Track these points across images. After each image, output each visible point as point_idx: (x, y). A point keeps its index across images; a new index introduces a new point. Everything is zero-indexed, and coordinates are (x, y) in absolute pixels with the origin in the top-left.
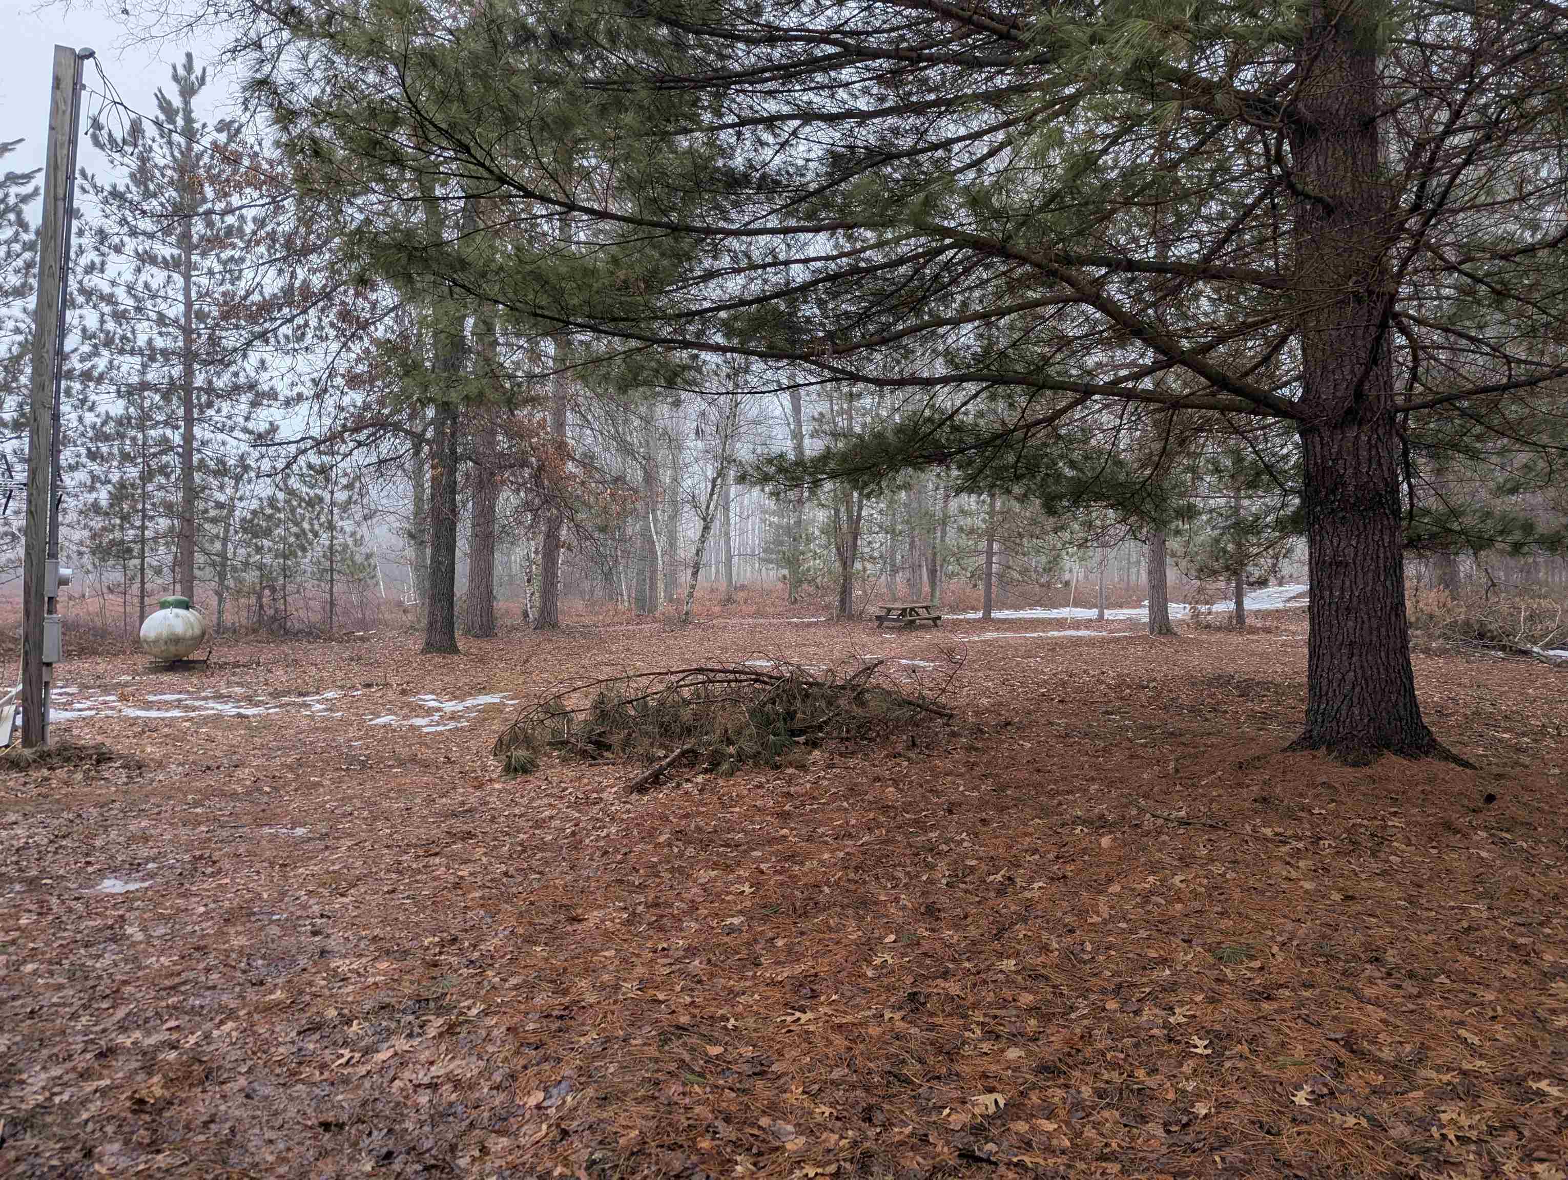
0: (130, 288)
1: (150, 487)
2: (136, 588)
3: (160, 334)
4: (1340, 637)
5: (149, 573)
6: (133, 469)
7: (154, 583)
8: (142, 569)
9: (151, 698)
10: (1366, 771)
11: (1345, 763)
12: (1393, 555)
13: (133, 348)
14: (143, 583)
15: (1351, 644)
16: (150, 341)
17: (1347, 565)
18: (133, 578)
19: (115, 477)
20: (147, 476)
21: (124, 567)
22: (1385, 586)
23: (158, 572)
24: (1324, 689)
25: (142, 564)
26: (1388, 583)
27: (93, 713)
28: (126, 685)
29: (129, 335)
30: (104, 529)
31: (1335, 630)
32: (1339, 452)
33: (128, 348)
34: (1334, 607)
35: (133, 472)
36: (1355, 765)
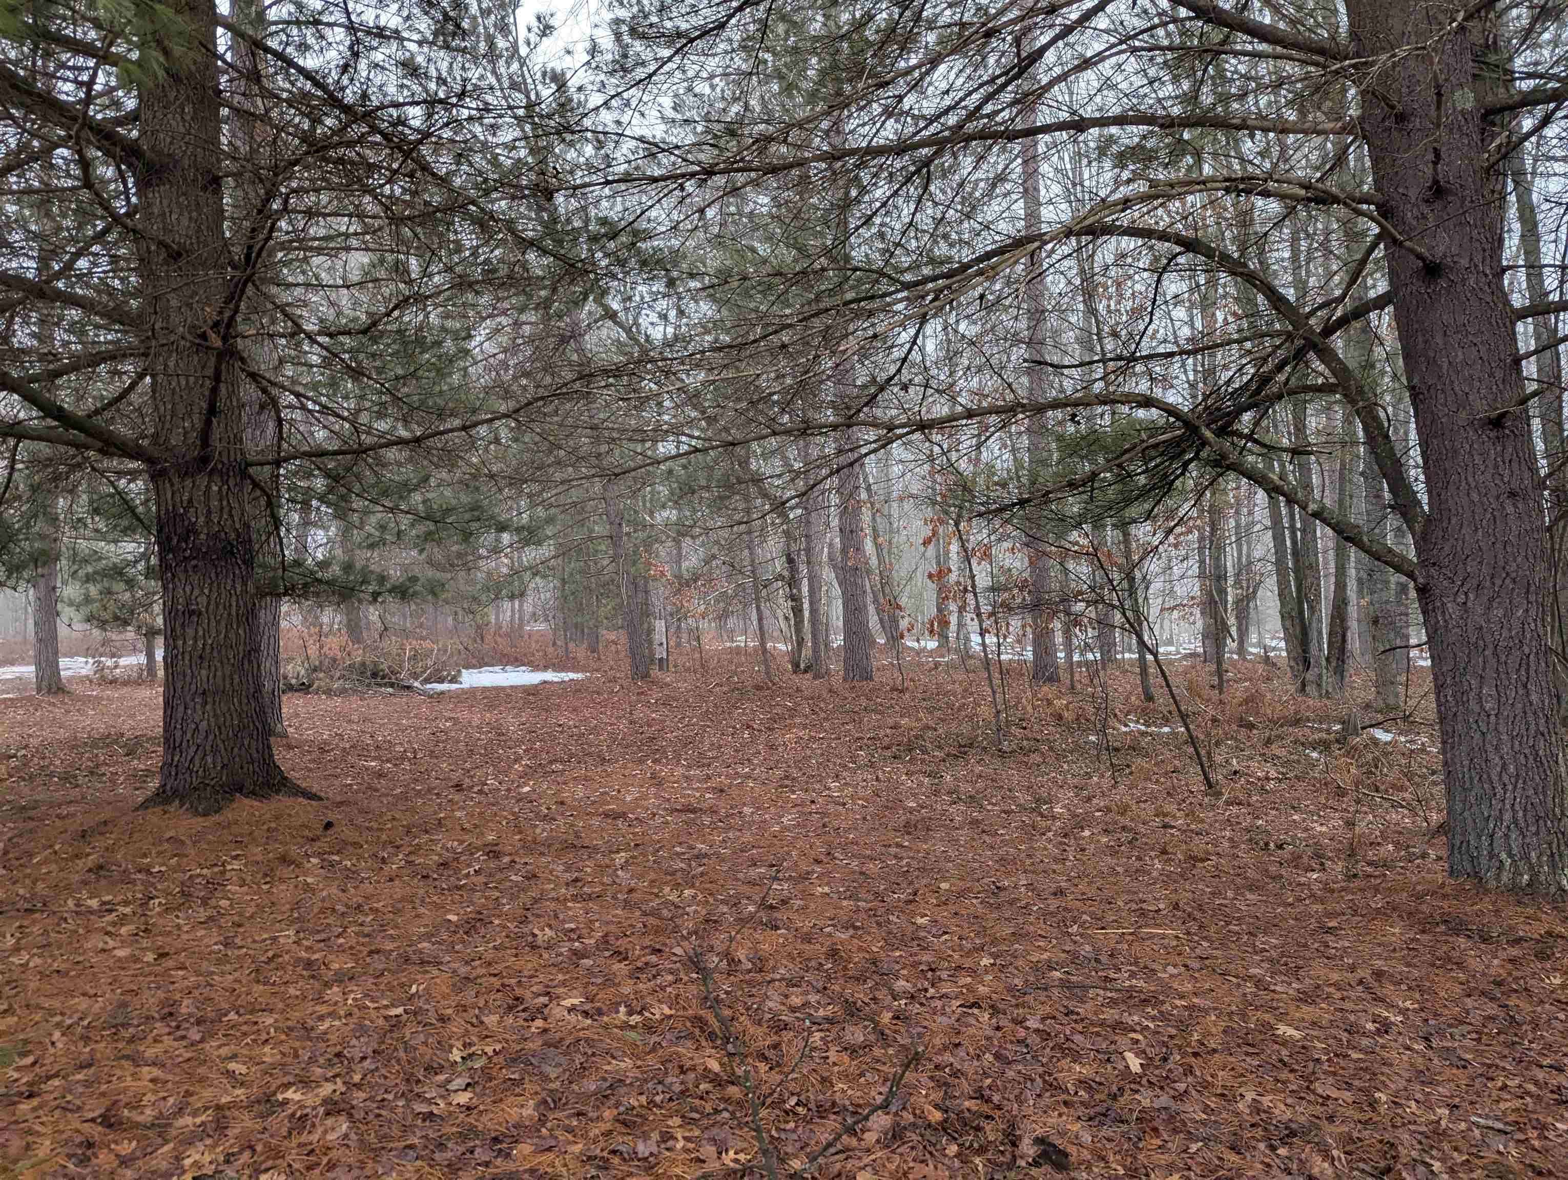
4: (193, 687)
10: (216, 818)
11: (196, 813)
12: (245, 604)
15: (204, 693)
17: (200, 614)
22: (237, 634)
24: (178, 740)
26: (241, 631)
31: (188, 679)
32: (190, 501)
34: (187, 657)
36: (205, 815)
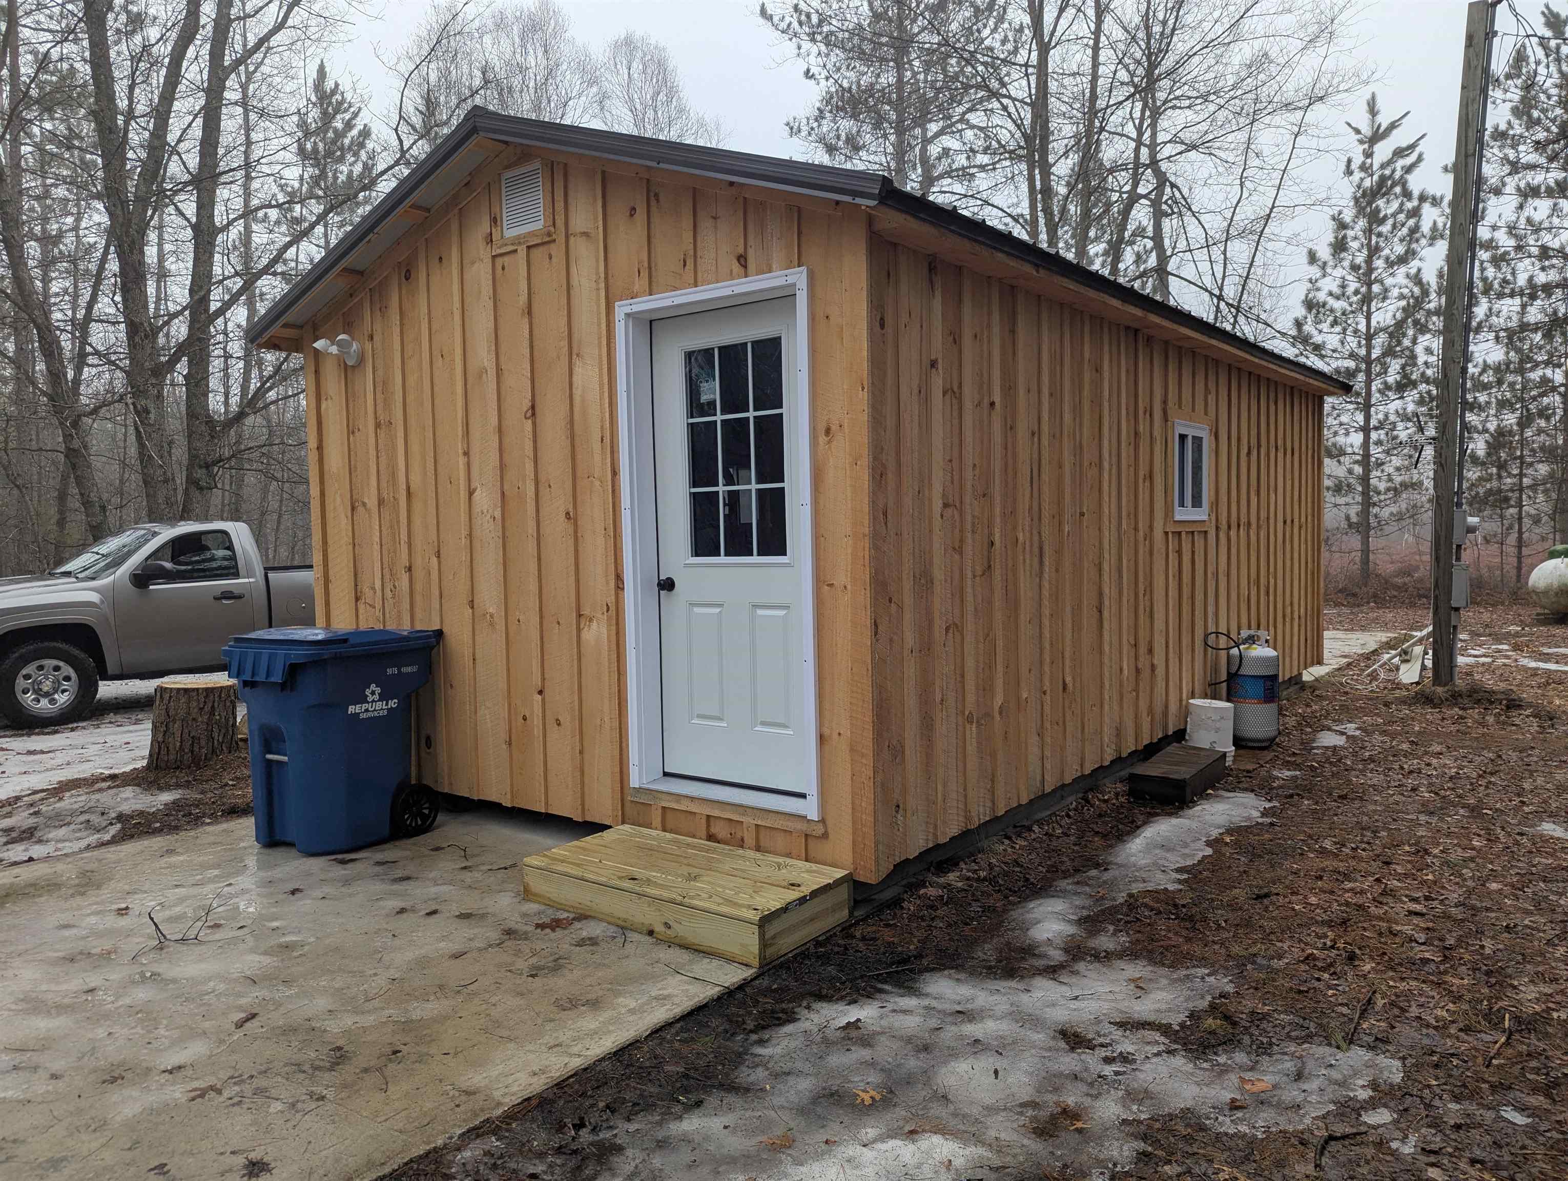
0: (1511, 229)
1: (1528, 433)
2: (1512, 538)
3: (1543, 269)
5: (1527, 522)
6: (1510, 416)
7: (1532, 533)
8: (1520, 519)
9: (1546, 650)
13: (1513, 290)
14: (1520, 532)
16: (1531, 279)
18: (1511, 527)
19: (1492, 426)
20: (1525, 422)
21: (1502, 517)
23: (1537, 521)
25: (1520, 512)
27: (1489, 660)
28: (1517, 635)
29: (1509, 277)
30: (1480, 479)
33: (1507, 291)
35: (1510, 419)
